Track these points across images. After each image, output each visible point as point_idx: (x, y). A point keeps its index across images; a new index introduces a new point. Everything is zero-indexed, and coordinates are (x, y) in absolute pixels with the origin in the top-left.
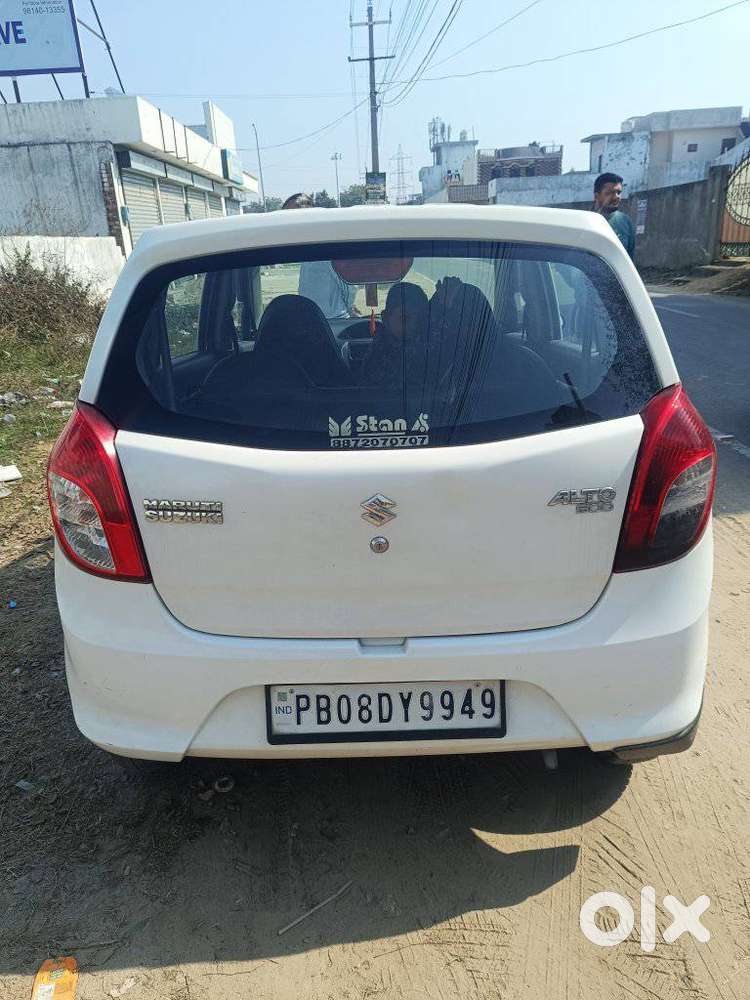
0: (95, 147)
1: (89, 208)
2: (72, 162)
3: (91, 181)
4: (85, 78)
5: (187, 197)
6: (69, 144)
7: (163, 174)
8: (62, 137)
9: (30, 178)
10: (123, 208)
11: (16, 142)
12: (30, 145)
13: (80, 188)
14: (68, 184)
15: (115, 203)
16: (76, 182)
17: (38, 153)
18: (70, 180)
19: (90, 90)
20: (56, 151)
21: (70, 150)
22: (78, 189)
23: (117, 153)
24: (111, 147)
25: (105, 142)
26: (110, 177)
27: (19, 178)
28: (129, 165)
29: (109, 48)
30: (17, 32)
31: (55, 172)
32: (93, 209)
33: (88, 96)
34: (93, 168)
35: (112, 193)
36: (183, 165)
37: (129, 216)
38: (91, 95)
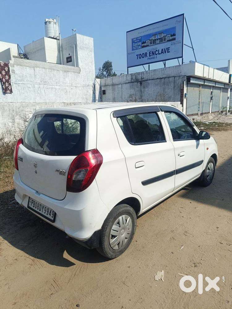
0: (181, 77)
1: (176, 94)
2: (174, 81)
3: (178, 87)
4: (183, 59)
5: (213, 89)
6: (174, 77)
7: (203, 83)
8: (173, 75)
9: (163, 86)
10: (185, 94)
11: (162, 77)
12: (165, 78)
13: (175, 88)
14: (172, 87)
15: (183, 92)
16: (174, 87)
17: (167, 80)
18: (173, 86)
19: (183, 62)
20: (171, 79)
21: (174, 78)
22: (174, 89)
23: (187, 79)
24: (186, 77)
25: (184, 76)
26: (183, 85)
27: (160, 86)
28: (190, 82)
29: (193, 50)
30: (168, 50)
31: (170, 85)
32: (177, 94)
33: (182, 64)
34: (180, 83)
35: (183, 90)
36: (212, 80)
37: (187, 96)
38: (184, 64)
